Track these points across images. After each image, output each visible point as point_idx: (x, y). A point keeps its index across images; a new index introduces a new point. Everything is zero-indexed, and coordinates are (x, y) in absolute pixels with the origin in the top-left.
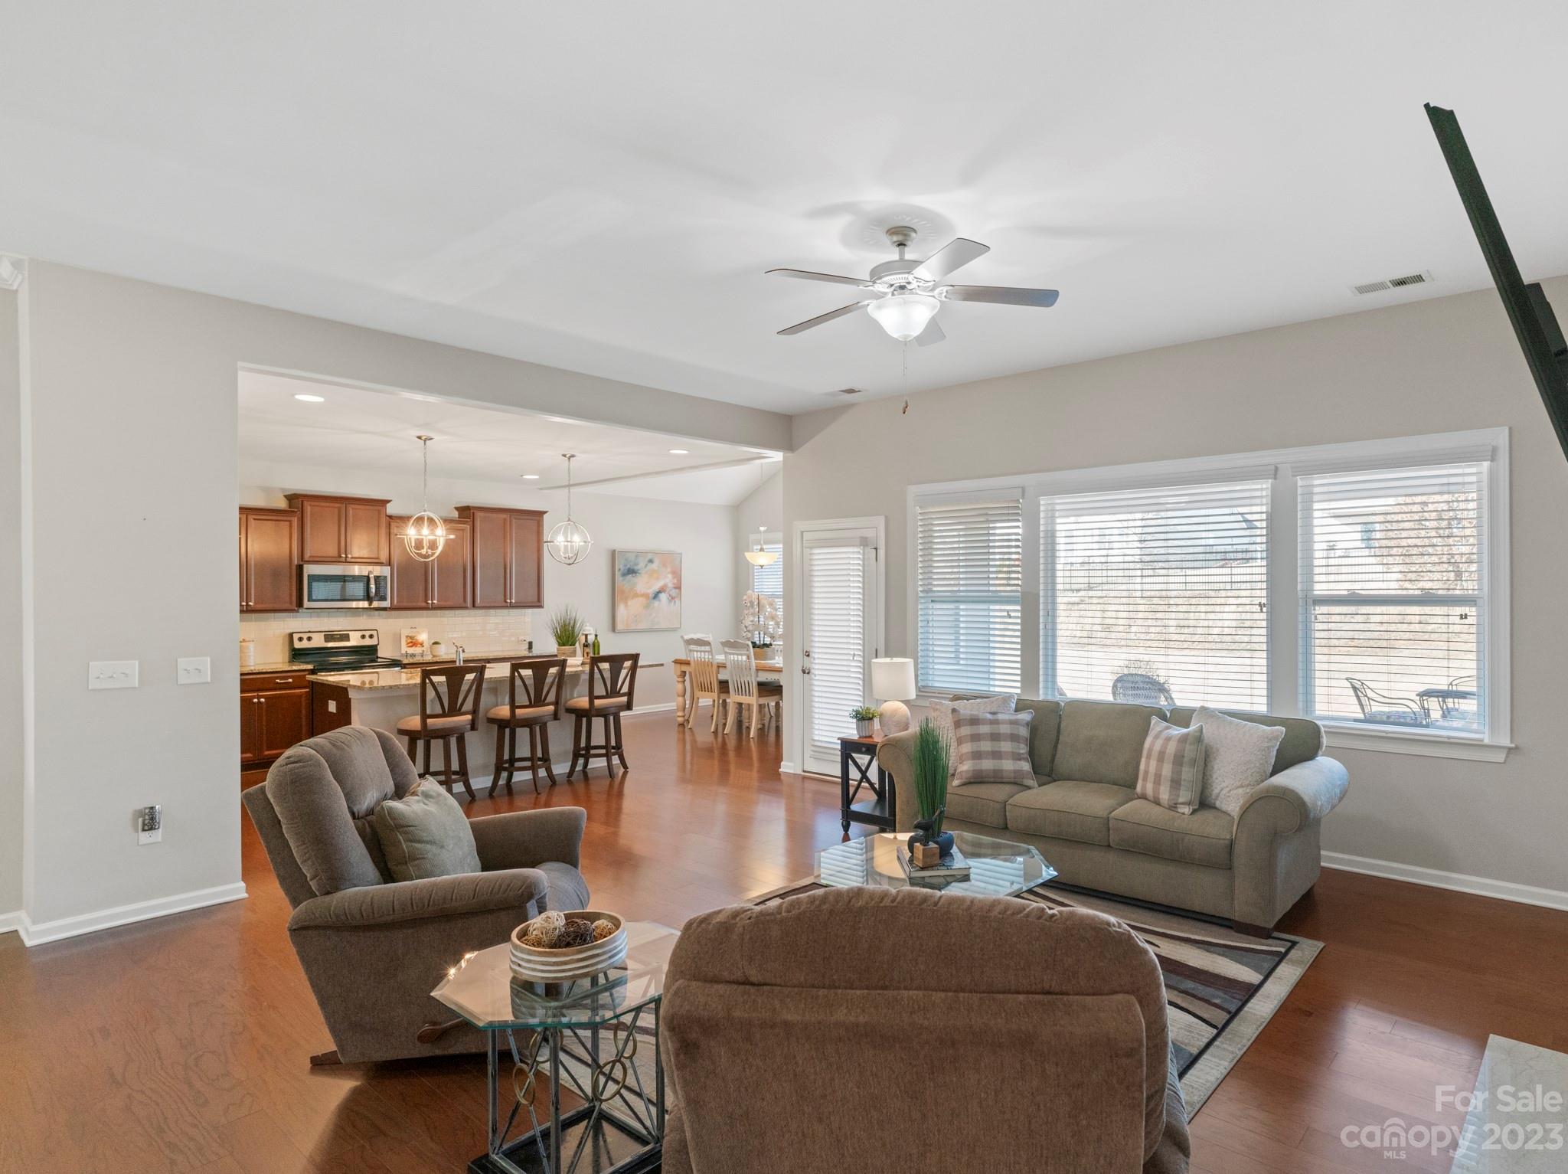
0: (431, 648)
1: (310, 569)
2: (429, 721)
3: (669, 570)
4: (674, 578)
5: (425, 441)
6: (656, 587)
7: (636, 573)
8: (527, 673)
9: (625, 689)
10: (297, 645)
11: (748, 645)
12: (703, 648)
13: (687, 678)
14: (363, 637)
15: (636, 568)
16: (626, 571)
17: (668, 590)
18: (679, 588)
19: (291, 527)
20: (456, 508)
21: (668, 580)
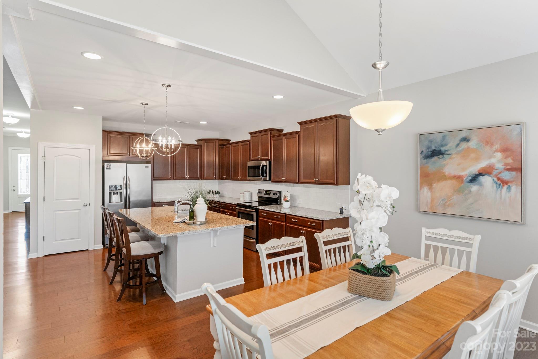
3: (499, 148)
6: (474, 169)
7: (443, 154)
15: (443, 149)
16: (430, 153)
17: (495, 172)
19: (248, 146)
21: (498, 160)
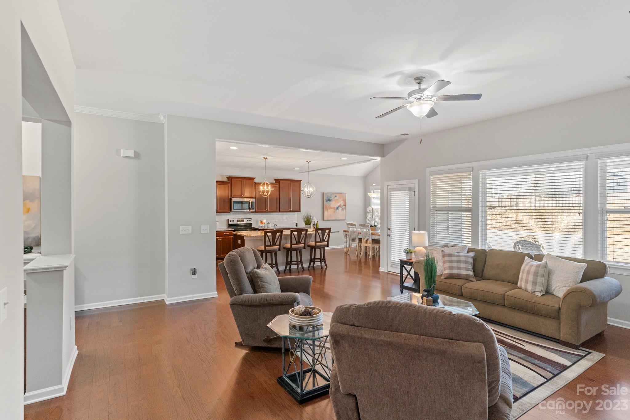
0: (267, 225)
1: (234, 200)
2: (266, 247)
3: (342, 199)
4: (343, 202)
5: (265, 159)
6: (337, 205)
7: (330, 200)
8: (295, 233)
9: (326, 240)
10: (230, 223)
11: (368, 226)
12: (353, 227)
13: (348, 237)
14: (248, 221)
15: (331, 199)
16: (327, 200)
17: (341, 206)
18: (345, 205)
19: (228, 187)
20: (275, 180)
21: (341, 203)
